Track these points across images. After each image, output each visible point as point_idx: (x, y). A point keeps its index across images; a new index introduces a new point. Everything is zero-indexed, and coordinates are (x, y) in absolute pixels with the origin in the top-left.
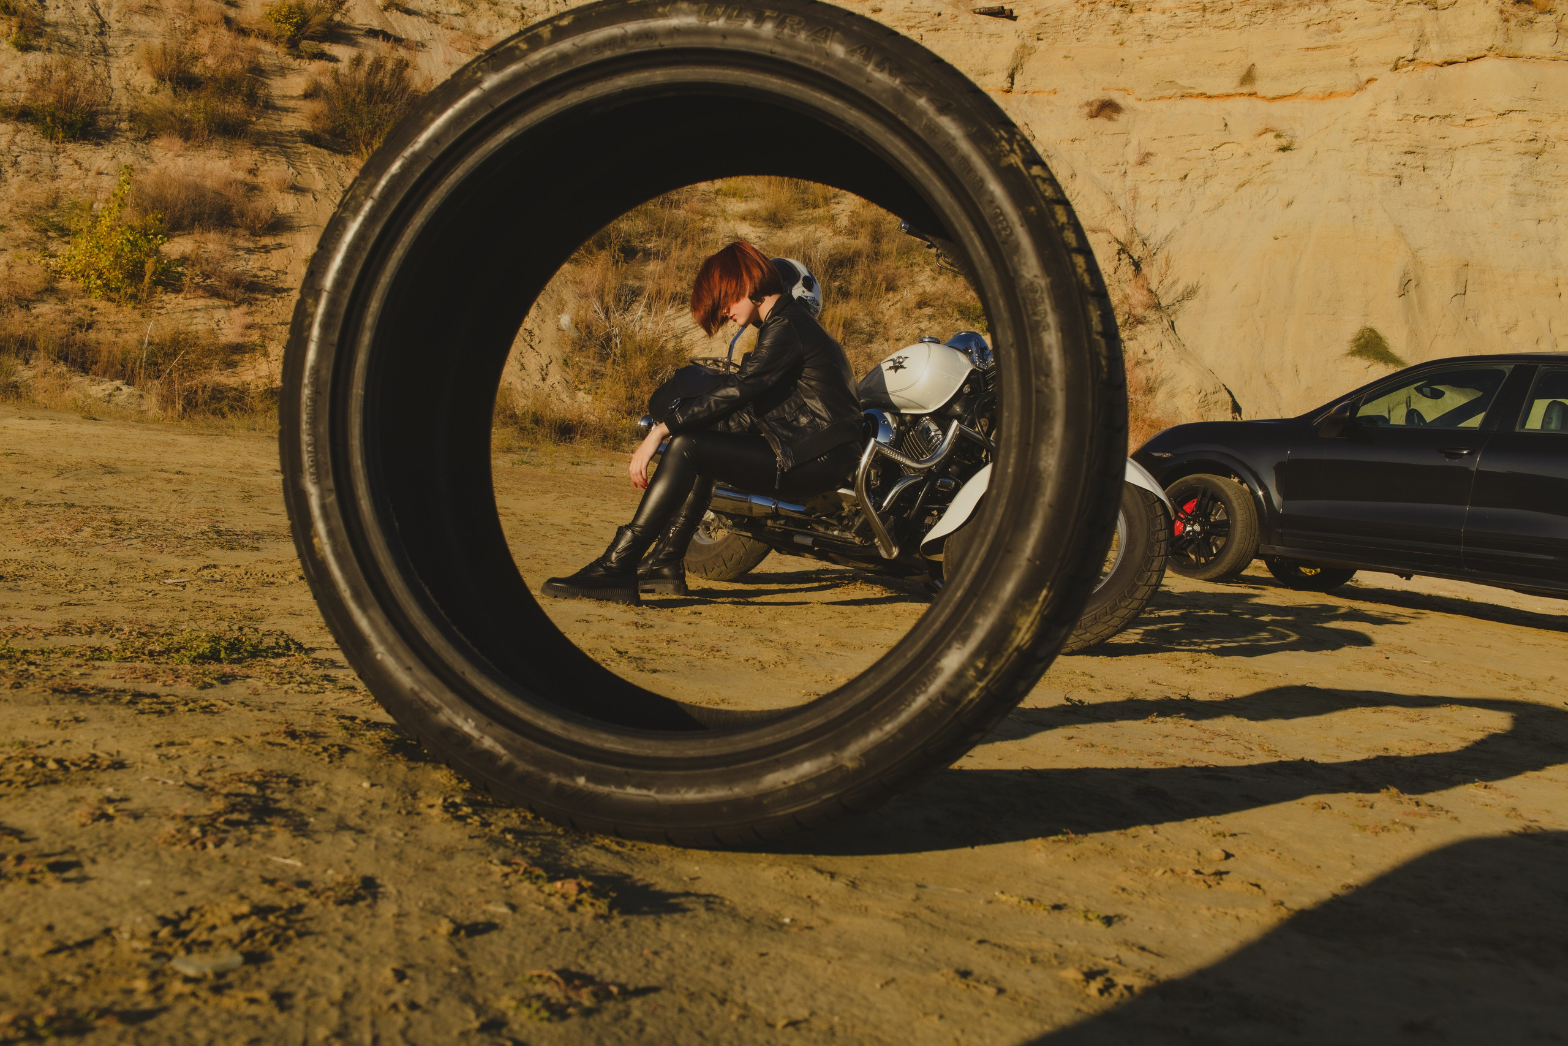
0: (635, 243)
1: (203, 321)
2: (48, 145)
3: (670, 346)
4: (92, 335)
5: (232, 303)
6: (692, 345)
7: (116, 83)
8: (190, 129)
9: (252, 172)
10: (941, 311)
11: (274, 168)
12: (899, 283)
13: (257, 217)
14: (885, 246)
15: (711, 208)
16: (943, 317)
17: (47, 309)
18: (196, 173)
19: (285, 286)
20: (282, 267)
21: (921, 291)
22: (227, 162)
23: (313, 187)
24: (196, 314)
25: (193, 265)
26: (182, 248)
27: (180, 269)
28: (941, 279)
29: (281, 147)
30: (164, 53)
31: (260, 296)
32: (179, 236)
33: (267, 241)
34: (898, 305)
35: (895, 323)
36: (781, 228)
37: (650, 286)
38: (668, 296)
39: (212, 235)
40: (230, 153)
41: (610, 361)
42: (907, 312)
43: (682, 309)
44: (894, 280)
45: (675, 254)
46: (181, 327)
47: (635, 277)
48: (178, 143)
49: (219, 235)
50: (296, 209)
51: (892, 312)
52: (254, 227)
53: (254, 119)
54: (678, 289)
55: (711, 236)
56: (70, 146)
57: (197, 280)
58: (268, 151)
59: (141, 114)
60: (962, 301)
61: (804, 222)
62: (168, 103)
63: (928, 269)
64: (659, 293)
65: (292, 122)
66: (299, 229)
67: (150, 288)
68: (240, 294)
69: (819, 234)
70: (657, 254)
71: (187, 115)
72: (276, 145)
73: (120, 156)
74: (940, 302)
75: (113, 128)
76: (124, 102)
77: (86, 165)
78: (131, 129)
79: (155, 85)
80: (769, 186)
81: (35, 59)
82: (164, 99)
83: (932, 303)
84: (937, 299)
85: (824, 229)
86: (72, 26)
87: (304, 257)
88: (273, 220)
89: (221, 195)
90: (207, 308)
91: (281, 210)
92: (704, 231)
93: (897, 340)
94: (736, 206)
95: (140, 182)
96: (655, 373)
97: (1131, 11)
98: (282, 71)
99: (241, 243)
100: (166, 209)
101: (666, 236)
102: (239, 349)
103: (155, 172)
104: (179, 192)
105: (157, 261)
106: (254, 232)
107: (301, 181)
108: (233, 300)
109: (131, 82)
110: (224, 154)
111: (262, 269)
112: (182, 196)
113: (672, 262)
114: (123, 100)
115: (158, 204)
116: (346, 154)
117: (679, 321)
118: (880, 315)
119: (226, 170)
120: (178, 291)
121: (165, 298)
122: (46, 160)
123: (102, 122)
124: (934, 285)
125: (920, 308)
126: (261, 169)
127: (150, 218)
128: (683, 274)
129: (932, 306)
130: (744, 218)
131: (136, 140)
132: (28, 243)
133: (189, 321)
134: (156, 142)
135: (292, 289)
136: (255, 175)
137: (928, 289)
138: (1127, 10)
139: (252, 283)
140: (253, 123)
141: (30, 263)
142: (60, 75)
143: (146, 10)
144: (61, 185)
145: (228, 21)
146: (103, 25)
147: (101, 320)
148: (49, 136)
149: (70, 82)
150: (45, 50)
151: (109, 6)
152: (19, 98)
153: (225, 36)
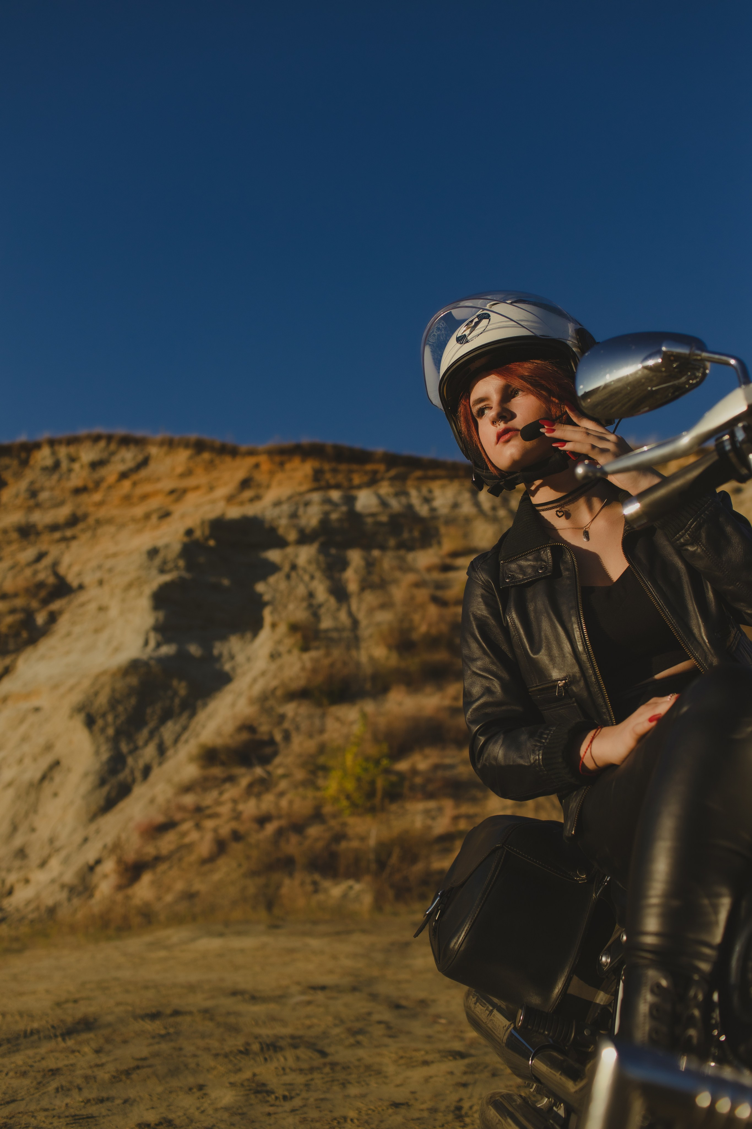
2: (318, 711)
4: (344, 845)
7: (363, 659)
8: (411, 678)
17: (314, 831)
22: (438, 696)
48: (403, 691)
49: (435, 750)
56: (333, 709)
59: (378, 675)
62: (396, 663)
71: (409, 669)
73: (366, 708)
75: (361, 689)
77: (344, 720)
78: (373, 688)
79: (388, 653)
81: (313, 654)
82: (393, 660)
86: (336, 629)
100: (394, 739)
102: (448, 838)
104: (402, 724)
105: (389, 778)
109: (373, 656)
110: (436, 691)
112: (404, 727)
115: (388, 736)
119: (438, 702)
121: (392, 807)
122: (317, 722)
123: (354, 688)
127: (384, 748)
131: (376, 695)
132: (304, 783)
133: (411, 821)
134: (389, 694)
141: (304, 798)
142: (326, 662)
143: (384, 606)
144: (326, 737)
145: (436, 600)
146: (355, 623)
147: (350, 832)
148: (319, 704)
149: (332, 665)
150: (317, 648)
151: (359, 609)
152: (301, 683)
153: (433, 609)
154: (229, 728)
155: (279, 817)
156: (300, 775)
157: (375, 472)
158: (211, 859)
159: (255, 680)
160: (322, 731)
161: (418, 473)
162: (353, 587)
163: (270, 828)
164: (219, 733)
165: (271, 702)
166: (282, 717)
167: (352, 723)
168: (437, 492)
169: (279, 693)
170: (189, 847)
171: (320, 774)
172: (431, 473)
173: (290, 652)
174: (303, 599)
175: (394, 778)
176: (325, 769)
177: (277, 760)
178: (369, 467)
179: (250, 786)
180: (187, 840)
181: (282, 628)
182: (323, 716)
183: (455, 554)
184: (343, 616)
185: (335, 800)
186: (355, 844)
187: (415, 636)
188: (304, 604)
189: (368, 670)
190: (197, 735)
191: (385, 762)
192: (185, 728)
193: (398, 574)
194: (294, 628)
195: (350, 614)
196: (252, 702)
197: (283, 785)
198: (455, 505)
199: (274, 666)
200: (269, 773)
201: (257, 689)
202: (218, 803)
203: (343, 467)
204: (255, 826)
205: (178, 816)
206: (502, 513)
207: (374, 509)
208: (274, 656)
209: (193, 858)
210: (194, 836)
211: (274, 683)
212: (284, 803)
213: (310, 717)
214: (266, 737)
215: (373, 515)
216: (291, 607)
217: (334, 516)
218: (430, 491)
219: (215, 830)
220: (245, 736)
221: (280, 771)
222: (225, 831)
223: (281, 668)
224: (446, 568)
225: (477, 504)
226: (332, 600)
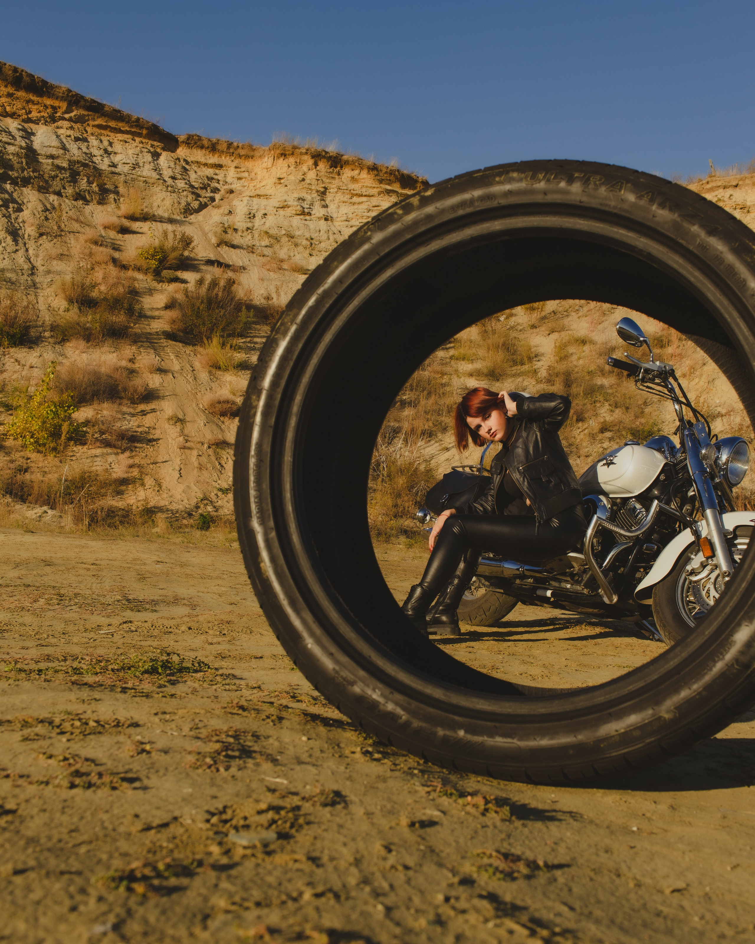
1: (100, 464)
3: (422, 467)
5: (119, 451)
6: (438, 466)
7: (42, 306)
8: (90, 334)
9: (132, 361)
10: (618, 434)
11: (146, 357)
12: (586, 415)
13: (135, 391)
14: (575, 390)
15: (447, 369)
16: (620, 439)
18: (94, 363)
19: (155, 437)
20: (152, 424)
21: (602, 420)
22: (115, 355)
23: (172, 369)
24: (96, 459)
25: (93, 426)
26: (86, 415)
27: (85, 429)
28: (617, 411)
29: (151, 343)
30: (73, 284)
31: (138, 445)
32: (84, 406)
33: (142, 407)
34: (586, 431)
35: (584, 444)
36: (498, 380)
37: (406, 426)
38: (419, 432)
39: (106, 405)
40: (117, 349)
41: (380, 479)
42: (592, 436)
43: (429, 441)
44: (582, 413)
45: (423, 402)
46: (86, 468)
47: (395, 420)
48: (82, 344)
49: (110, 405)
50: (161, 384)
51: (582, 436)
52: (133, 398)
53: (132, 325)
54: (426, 427)
55: (448, 389)
56: (12, 350)
57: (96, 435)
58: (142, 346)
59: (58, 326)
60: (634, 426)
61: (514, 376)
62: (76, 318)
63: (607, 404)
64: (413, 431)
65: (157, 326)
66: (163, 398)
67: (65, 443)
68: (125, 444)
69: (525, 383)
70: (410, 403)
71: (88, 325)
72: (147, 342)
73: (45, 355)
74: (617, 428)
75: (40, 336)
76: (47, 319)
77: (23, 362)
78: (52, 337)
79: (67, 306)
80: (488, 352)
82: (73, 315)
83: (611, 429)
84: (615, 425)
85: (529, 379)
86: (13, 271)
87: (167, 417)
88: (146, 392)
89: (111, 377)
90: (102, 455)
91: (151, 386)
92: (443, 385)
93: (587, 456)
94: (465, 367)
95: (58, 371)
96: (412, 487)
97: (748, 212)
98: (150, 292)
99: (125, 409)
100: (75, 389)
101: (416, 390)
102: (124, 482)
103: (68, 364)
104: (84, 377)
105: (70, 424)
106: (134, 402)
107: (164, 366)
108: (120, 448)
109: (52, 305)
110: (113, 350)
111: (139, 426)
112: (86, 379)
113: (420, 408)
114: (46, 318)
115: (69, 386)
116: (194, 345)
117: (427, 450)
118: (573, 439)
119: (114, 360)
120: (84, 444)
121: (75, 449)
123: (33, 333)
124: (612, 415)
125: (602, 433)
126: (138, 358)
127: (65, 396)
128: (429, 417)
129: (611, 431)
130: (471, 375)
131: (55, 343)
133: (91, 464)
134: (68, 344)
135: (159, 439)
136: (133, 363)
137: (607, 419)
138: (746, 211)
139: (132, 436)
140: (132, 328)
143: (61, 257)
144: (5, 377)
145: (114, 261)
146: (33, 270)
147: (33, 466)
151: (37, 256)
153: (113, 271)
157: (55, 109)
161: (99, 121)
162: (30, 230)
167: (31, 367)
168: (118, 147)
171: (2, 409)
172: (113, 124)
176: (7, 406)
178: (49, 102)
182: (4, 355)
183: (132, 218)
184: (21, 259)
187: (94, 294)
193: (76, 226)
195: (28, 259)
198: (136, 166)
203: (21, 94)
206: (181, 184)
207: (54, 152)
215: (52, 157)
217: (11, 149)
218: (111, 144)
224: (124, 231)
225: (157, 169)
226: (9, 239)
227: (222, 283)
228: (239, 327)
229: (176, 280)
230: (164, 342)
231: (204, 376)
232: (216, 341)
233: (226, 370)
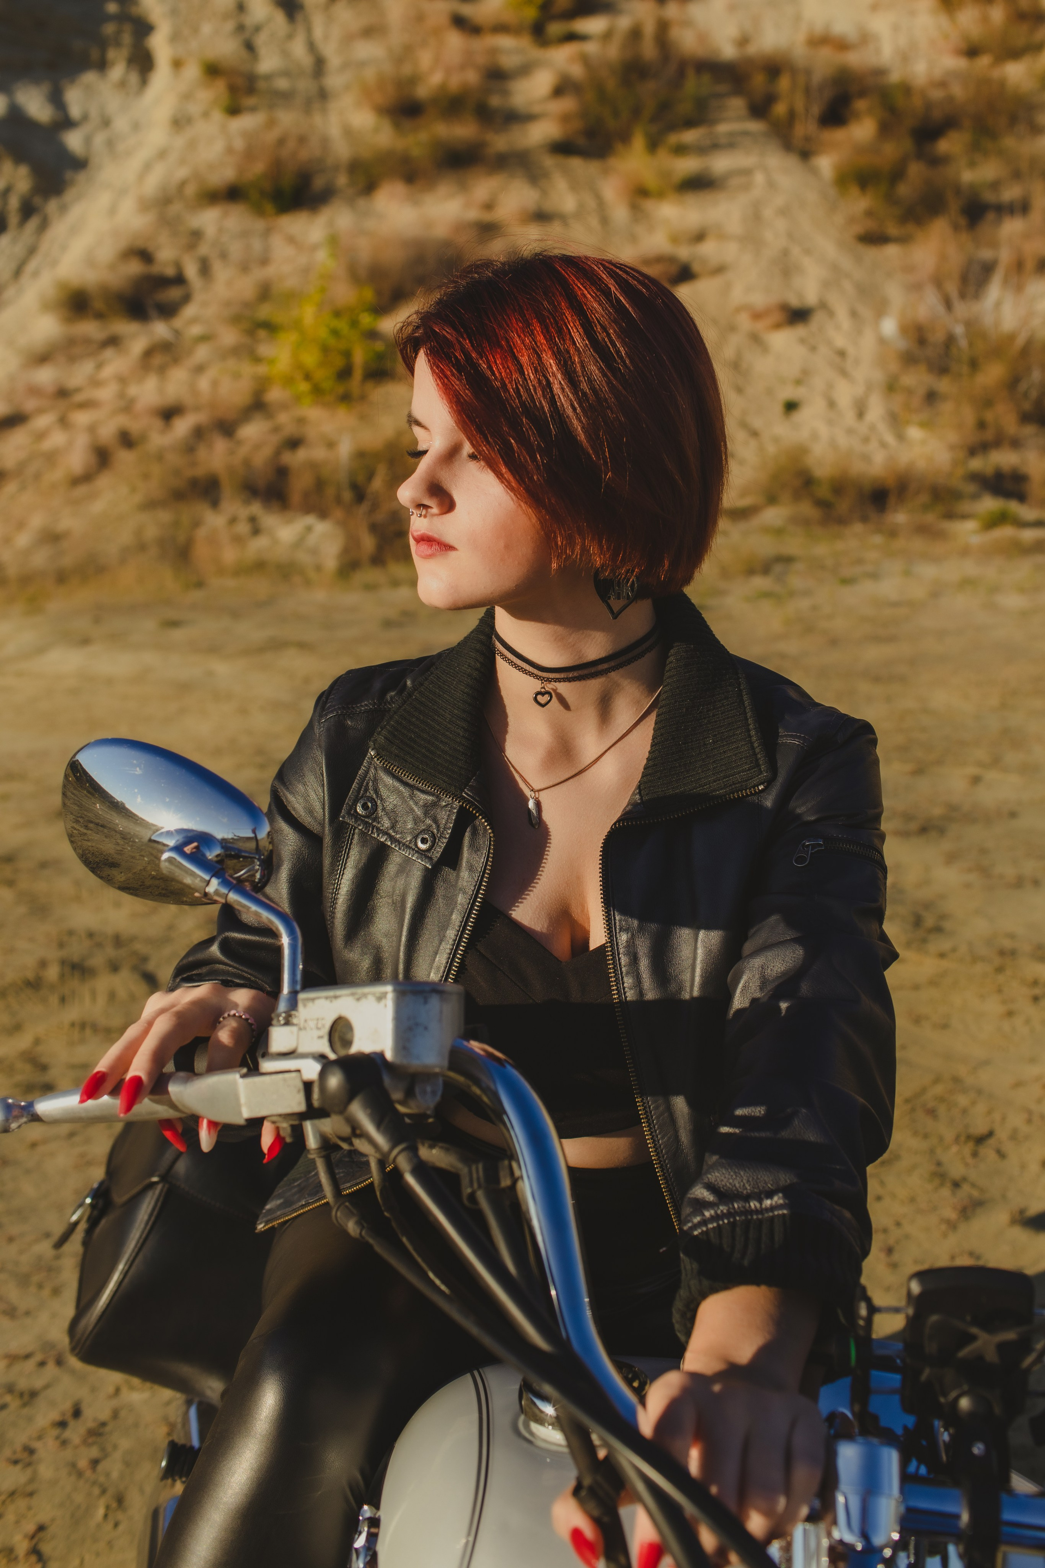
0: (989, 197)
2: (259, 224)
4: (301, 455)
7: (334, 130)
8: (415, 169)
9: (489, 206)
11: (514, 194)
17: (252, 431)
22: (459, 200)
23: (563, 211)
29: (526, 167)
30: (383, 81)
40: (463, 187)
48: (401, 189)
53: (491, 139)
56: (282, 220)
59: (360, 162)
62: (390, 142)
65: (539, 133)
67: (362, 383)
70: (1014, 207)
71: (409, 151)
72: (519, 166)
73: (336, 221)
75: (331, 187)
77: (301, 241)
78: (350, 184)
79: (376, 123)
81: (247, 122)
82: (385, 136)
86: (286, 73)
98: (525, 70)
104: (397, 253)
105: (369, 347)
107: (548, 205)
109: (351, 126)
110: (455, 190)
112: (401, 257)
115: (375, 273)
116: (603, 156)
119: (457, 211)
121: (388, 390)
122: (257, 245)
123: (319, 183)
126: (499, 199)
131: (355, 196)
132: (236, 351)
134: (378, 193)
136: (492, 210)
140: (490, 144)
141: (237, 376)
142: (271, 137)
143: (369, 32)
144: (270, 271)
145: (459, 22)
146: (319, 65)
147: (311, 433)
148: (259, 211)
149: (281, 142)
150: (253, 109)
151: (325, 36)
152: (226, 174)
153: (455, 40)
154: (107, 253)
155: (197, 409)
156: (229, 337)
158: (86, 478)
159: (147, 167)
160: (265, 261)
163: (182, 427)
164: (90, 261)
165: (176, 208)
166: (196, 235)
167: (314, 248)
169: (190, 190)
170: (51, 458)
171: (262, 333)
173: (206, 115)
174: (226, 17)
175: (379, 346)
176: (271, 327)
177: (189, 311)
179: (149, 353)
180: (47, 445)
181: (192, 72)
182: (267, 233)
184: (299, 49)
185: (288, 381)
186: (319, 453)
187: (422, 92)
188: (230, 26)
189: (342, 151)
190: (54, 263)
191: (366, 320)
192: (32, 251)
194: (212, 70)
195: (311, 46)
196: (144, 205)
197: (202, 353)
199: (179, 142)
200: (177, 333)
201: (152, 184)
202: (95, 383)
204: (158, 423)
205: (30, 405)
208: (179, 123)
209: (57, 475)
210: (57, 439)
211: (182, 173)
212: (204, 384)
213: (245, 234)
214: (170, 271)
216: (207, 29)
219: (92, 429)
220: (135, 268)
221: (196, 330)
222: (108, 432)
223: (192, 145)
226: (280, 18)
227: (649, 29)
228: (685, 108)
229: (572, 37)
230: (549, 162)
231: (620, 213)
232: (639, 142)
233: (660, 195)
